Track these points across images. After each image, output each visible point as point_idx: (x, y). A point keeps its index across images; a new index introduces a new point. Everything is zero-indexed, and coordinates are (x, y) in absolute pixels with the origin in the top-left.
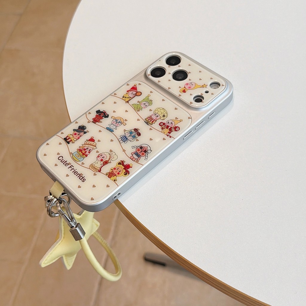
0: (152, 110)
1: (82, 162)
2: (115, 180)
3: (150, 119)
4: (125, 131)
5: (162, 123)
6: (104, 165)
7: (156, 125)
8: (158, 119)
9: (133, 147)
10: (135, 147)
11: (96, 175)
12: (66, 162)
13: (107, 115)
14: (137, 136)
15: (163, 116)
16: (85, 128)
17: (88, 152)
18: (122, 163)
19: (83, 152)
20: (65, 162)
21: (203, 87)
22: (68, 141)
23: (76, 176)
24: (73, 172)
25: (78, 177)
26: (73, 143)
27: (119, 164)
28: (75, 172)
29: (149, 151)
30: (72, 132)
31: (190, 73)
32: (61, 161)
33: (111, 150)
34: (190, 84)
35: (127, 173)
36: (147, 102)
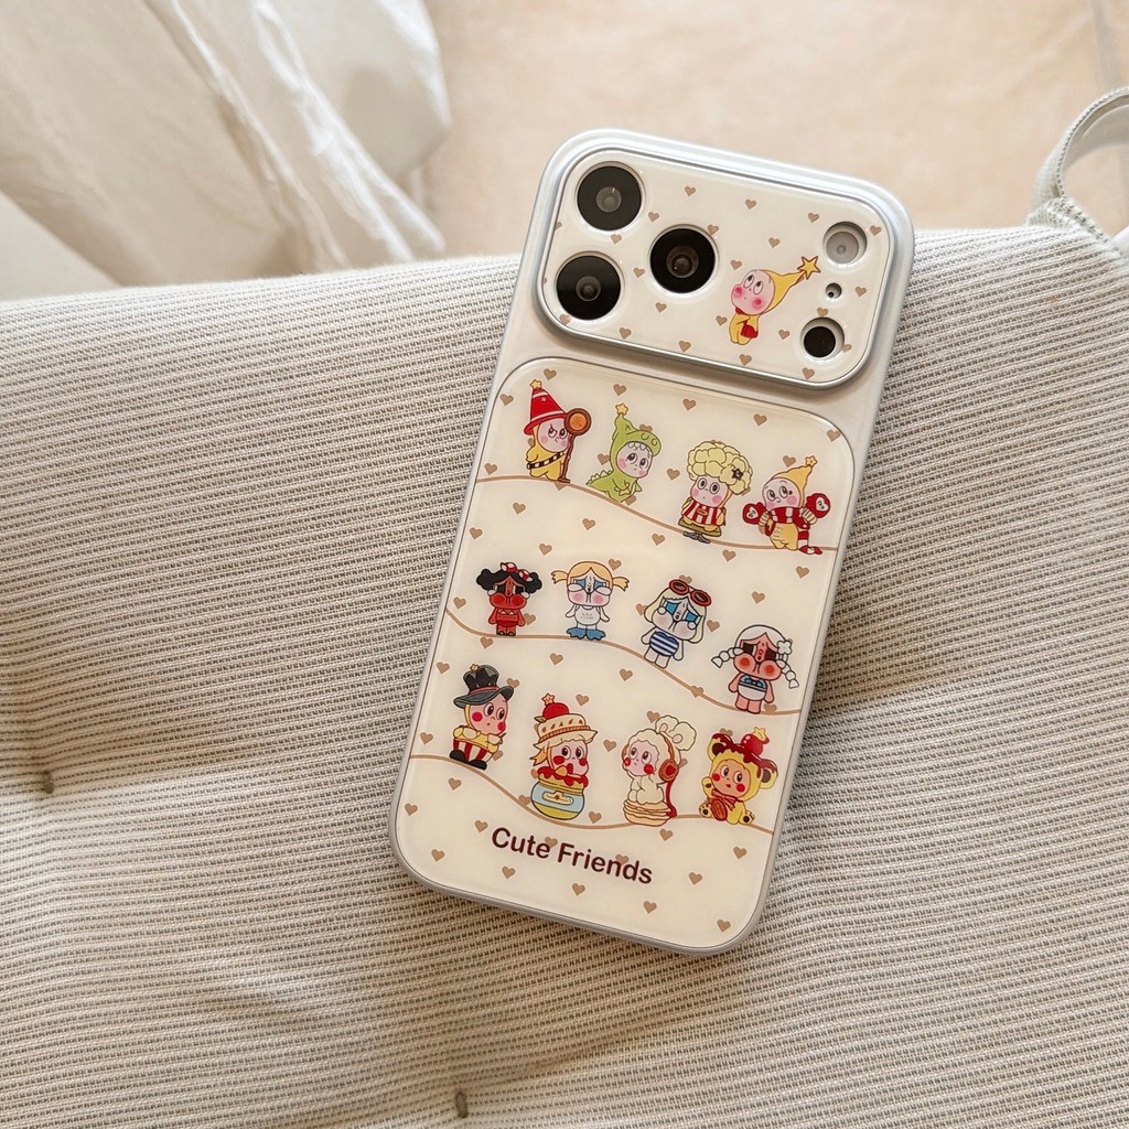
0: (677, 473)
1: (585, 813)
2: (746, 819)
4: (642, 610)
5: (752, 509)
6: (670, 784)
7: (736, 529)
8: (726, 499)
9: (718, 661)
10: (725, 656)
11: (670, 834)
12: (532, 841)
13: (530, 579)
14: (701, 610)
15: (734, 476)
16: (490, 674)
18: (722, 743)
20: (527, 845)
21: (803, 274)
22: (473, 756)
23: (608, 872)
24: (586, 867)
25: (617, 874)
26: (497, 755)
27: (717, 749)
28: (595, 863)
29: (784, 648)
30: (459, 716)
31: (717, 228)
32: (513, 849)
33: (649, 714)
34: (748, 283)
35: (766, 772)
36: (637, 445)
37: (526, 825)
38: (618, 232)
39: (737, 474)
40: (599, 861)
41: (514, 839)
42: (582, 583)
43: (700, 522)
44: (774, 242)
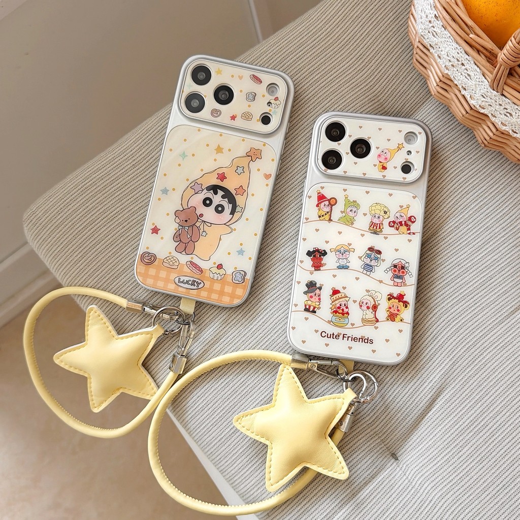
0: (366, 214)
1: (350, 323)
2: (401, 320)
3: (374, 226)
4: (360, 258)
5: (391, 223)
6: (375, 311)
7: (387, 229)
8: (383, 221)
9: (386, 271)
11: (378, 327)
12: (333, 334)
13: (323, 252)
14: (379, 256)
16: (314, 283)
17: (344, 308)
18: (391, 297)
19: (340, 312)
20: (332, 336)
21: (399, 149)
22: (311, 310)
23: (359, 342)
24: (352, 341)
25: (362, 342)
26: (319, 308)
27: (389, 299)
28: (354, 339)
29: (407, 265)
30: (306, 297)
31: (370, 138)
32: (328, 337)
33: (366, 290)
34: (382, 153)
35: (406, 305)
36: (353, 207)
37: (331, 329)
38: (339, 142)
39: (385, 212)
40: (356, 339)
41: (328, 334)
42: (340, 252)
43: (375, 229)
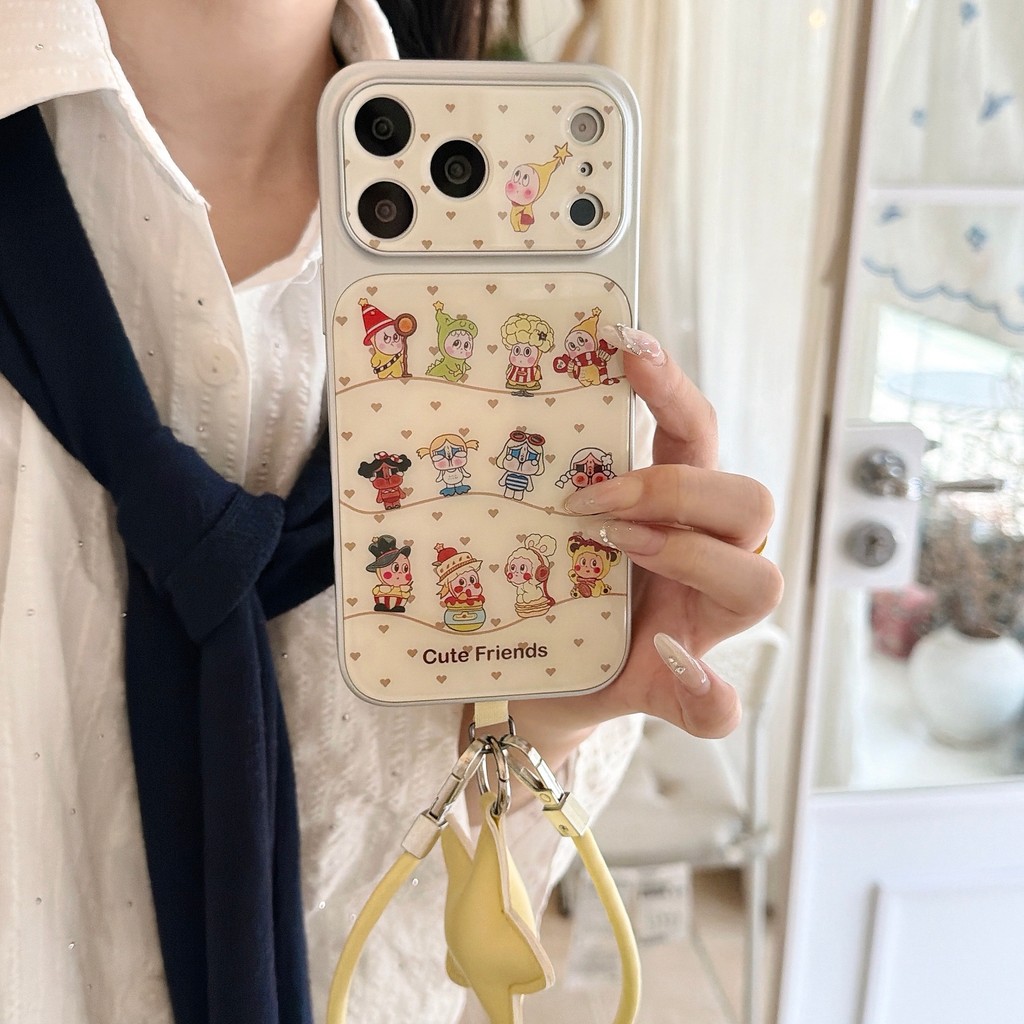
0: (496, 347)
1: (488, 620)
2: (606, 591)
3: (518, 376)
4: (494, 461)
5: (560, 361)
6: (545, 582)
7: (551, 380)
8: (538, 358)
9: (561, 484)
10: (564, 479)
11: (554, 617)
12: (453, 653)
13: (400, 461)
14: (538, 449)
15: (540, 339)
16: (389, 541)
17: (472, 588)
18: (577, 543)
19: (463, 599)
20: (450, 656)
21: (559, 160)
22: (392, 604)
23: (515, 657)
24: (498, 658)
25: (522, 657)
26: (410, 599)
27: (574, 548)
28: (504, 654)
29: (607, 461)
30: (373, 579)
31: (480, 135)
32: (441, 662)
33: (518, 537)
34: (517, 178)
35: (613, 554)
36: (458, 332)
37: (445, 643)
38: (398, 155)
40: (507, 652)
41: (440, 654)
42: (442, 453)
43: (523, 383)
44: (530, 138)
